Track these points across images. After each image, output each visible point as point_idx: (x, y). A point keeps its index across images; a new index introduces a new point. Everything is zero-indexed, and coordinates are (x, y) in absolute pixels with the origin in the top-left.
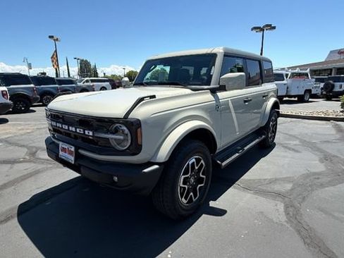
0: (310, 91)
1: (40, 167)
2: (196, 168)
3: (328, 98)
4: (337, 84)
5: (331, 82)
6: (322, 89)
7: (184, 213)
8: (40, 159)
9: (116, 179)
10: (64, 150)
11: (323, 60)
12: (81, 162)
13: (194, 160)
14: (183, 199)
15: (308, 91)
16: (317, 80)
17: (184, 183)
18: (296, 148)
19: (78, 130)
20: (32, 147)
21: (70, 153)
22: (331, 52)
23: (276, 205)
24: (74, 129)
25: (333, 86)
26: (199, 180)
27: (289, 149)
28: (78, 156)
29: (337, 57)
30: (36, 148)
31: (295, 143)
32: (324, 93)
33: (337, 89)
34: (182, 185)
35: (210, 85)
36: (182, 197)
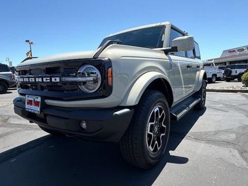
0: (216, 75)
1: (10, 130)
2: (160, 117)
3: (228, 80)
4: (233, 70)
5: (229, 69)
6: (223, 74)
7: (152, 161)
8: (11, 124)
9: (84, 125)
10: (30, 102)
11: (219, 57)
12: (47, 112)
13: (157, 109)
14: (150, 147)
15: (215, 75)
16: (220, 68)
17: (151, 131)
18: (223, 109)
19: (45, 80)
20: (5, 116)
21: (37, 104)
22: (224, 51)
23: (231, 152)
24: (40, 80)
25: (231, 72)
26: (161, 130)
27: (219, 110)
28: (44, 106)
29: (228, 55)
30: (8, 116)
31: (220, 106)
32: (225, 77)
33: (234, 74)
34: (149, 132)
35: (162, 47)
36: (149, 145)
